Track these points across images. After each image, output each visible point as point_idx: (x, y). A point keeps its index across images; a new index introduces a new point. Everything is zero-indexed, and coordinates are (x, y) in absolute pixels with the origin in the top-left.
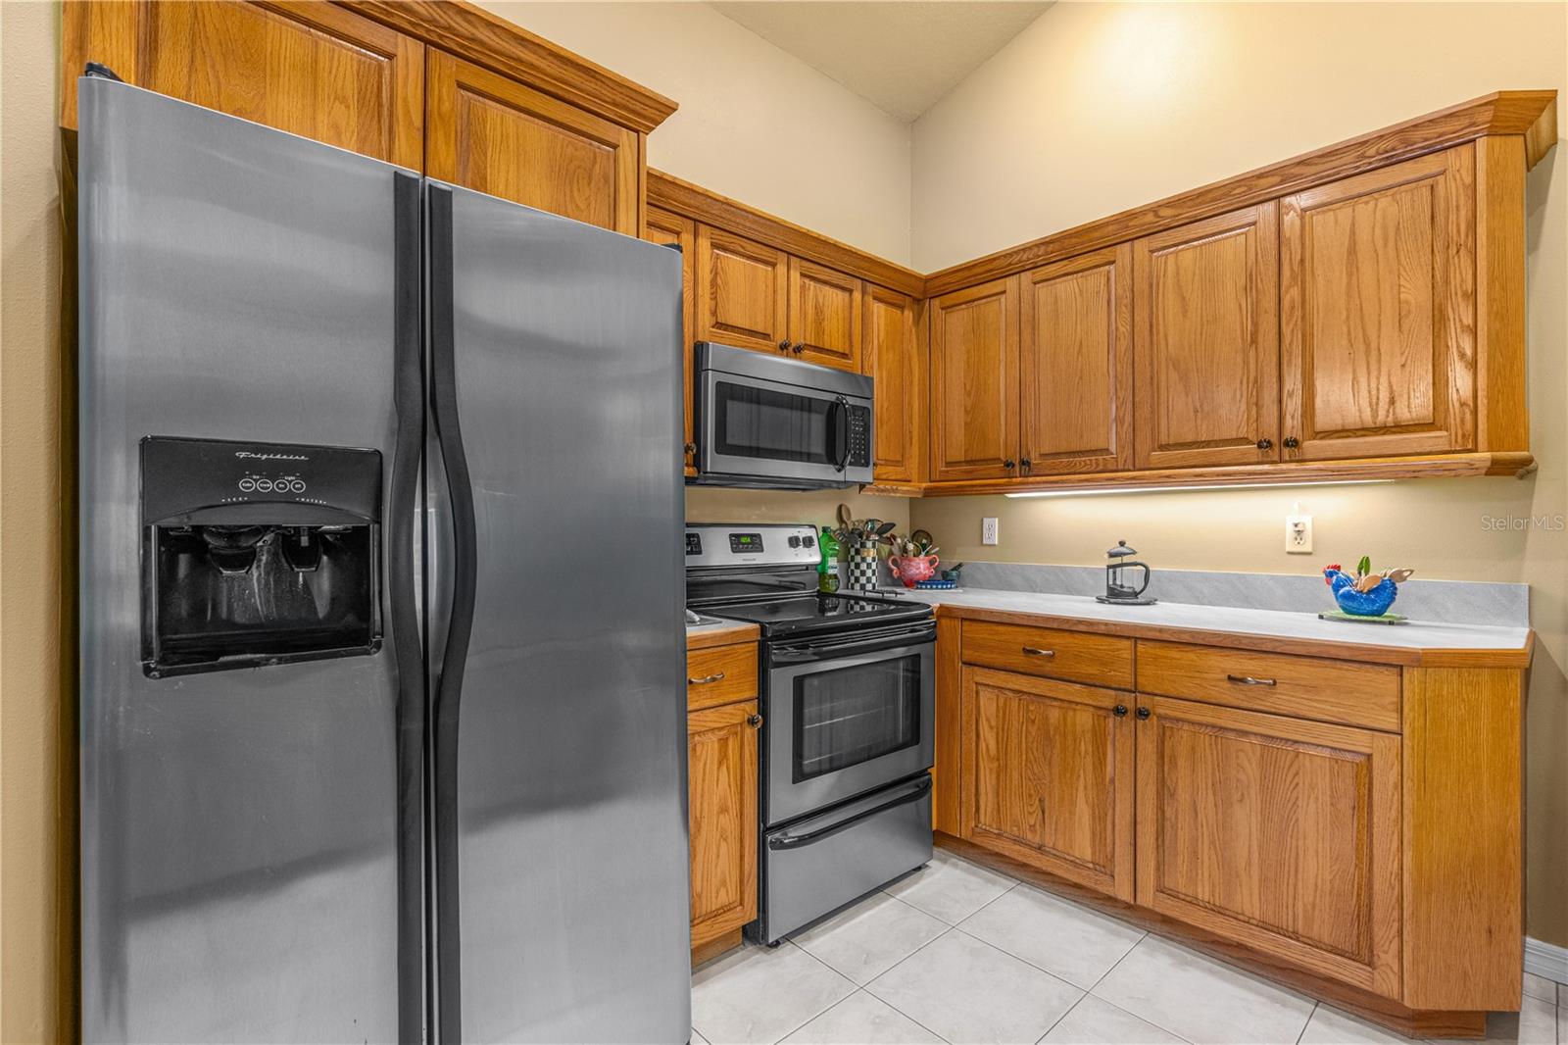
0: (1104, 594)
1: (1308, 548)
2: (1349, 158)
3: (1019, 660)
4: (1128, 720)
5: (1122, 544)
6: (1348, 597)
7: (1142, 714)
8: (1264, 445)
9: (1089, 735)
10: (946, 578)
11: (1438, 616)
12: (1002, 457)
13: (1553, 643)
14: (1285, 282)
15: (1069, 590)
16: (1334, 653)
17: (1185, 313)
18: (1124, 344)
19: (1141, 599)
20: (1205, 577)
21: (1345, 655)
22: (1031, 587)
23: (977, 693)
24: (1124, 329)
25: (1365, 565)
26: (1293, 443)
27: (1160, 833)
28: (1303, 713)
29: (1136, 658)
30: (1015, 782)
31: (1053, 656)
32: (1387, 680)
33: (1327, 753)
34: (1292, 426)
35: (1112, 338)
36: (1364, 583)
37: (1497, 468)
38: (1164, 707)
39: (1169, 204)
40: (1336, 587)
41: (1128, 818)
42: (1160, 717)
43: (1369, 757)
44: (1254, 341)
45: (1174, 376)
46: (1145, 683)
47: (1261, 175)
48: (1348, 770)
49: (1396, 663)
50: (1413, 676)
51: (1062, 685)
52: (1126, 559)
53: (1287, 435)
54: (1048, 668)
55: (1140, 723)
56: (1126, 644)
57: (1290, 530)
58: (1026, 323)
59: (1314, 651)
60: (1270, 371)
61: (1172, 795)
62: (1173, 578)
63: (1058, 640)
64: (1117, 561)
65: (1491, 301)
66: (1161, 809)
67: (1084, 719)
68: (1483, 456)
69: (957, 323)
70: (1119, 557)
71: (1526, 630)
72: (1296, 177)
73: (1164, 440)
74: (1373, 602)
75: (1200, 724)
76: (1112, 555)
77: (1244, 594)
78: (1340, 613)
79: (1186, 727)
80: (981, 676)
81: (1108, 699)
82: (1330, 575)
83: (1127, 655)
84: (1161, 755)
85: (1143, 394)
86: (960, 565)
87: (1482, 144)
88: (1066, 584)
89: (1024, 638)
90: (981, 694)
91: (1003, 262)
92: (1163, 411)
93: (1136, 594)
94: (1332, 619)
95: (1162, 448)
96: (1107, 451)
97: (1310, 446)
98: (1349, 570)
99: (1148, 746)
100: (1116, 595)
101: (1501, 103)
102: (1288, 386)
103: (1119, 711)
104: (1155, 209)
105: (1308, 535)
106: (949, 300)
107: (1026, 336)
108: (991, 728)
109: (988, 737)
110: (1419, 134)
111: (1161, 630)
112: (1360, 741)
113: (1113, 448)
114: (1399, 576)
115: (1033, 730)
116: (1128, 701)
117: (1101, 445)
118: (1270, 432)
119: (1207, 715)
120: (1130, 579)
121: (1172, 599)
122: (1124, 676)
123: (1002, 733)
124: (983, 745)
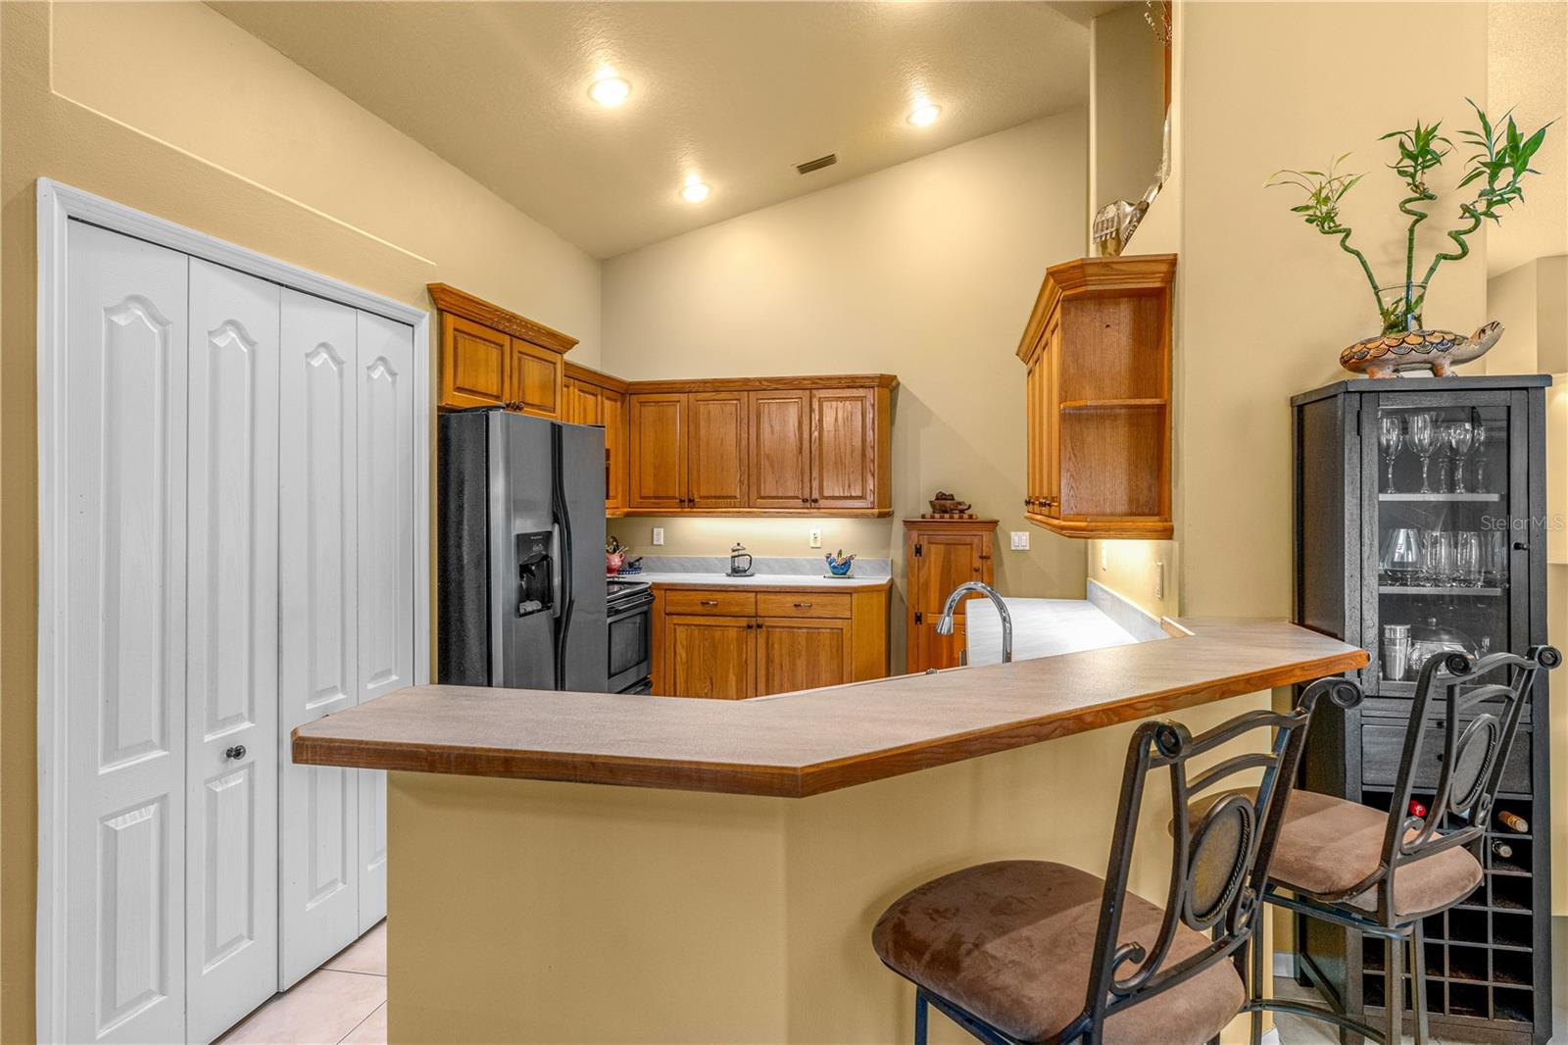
0: (729, 571)
1: (819, 545)
2: (836, 382)
3: (699, 609)
4: (753, 631)
5: (739, 544)
6: (834, 567)
7: (759, 626)
8: (805, 501)
9: (735, 642)
10: (632, 567)
11: (865, 574)
12: (677, 495)
13: (899, 583)
14: (813, 429)
15: (707, 570)
16: (831, 590)
17: (772, 432)
18: (744, 443)
19: (747, 573)
20: (777, 561)
21: (835, 591)
22: (685, 570)
23: (675, 630)
24: (745, 436)
25: (840, 553)
26: (816, 501)
27: (767, 680)
28: (822, 616)
29: (756, 602)
30: (697, 672)
31: (716, 605)
32: (847, 598)
33: (828, 630)
34: (816, 495)
35: (738, 442)
36: (840, 561)
37: (881, 515)
38: (768, 622)
39: (767, 380)
40: (830, 563)
41: (754, 676)
42: (768, 627)
43: (842, 629)
44: (801, 452)
45: (767, 463)
46: (761, 612)
47: (804, 379)
48: (835, 635)
49: (849, 592)
50: (855, 596)
51: (721, 619)
52: (741, 552)
53: (814, 497)
54: (715, 611)
55: (758, 630)
56: (753, 595)
57: (812, 537)
58: (691, 420)
59: (824, 590)
60: (807, 467)
61: (772, 662)
62: (761, 561)
63: (719, 596)
64: (736, 553)
65: (878, 451)
66: (767, 669)
67: (732, 633)
68: (876, 511)
69: (649, 412)
70: (737, 552)
71: (889, 577)
72: (816, 383)
73: (763, 494)
74: (842, 569)
75: (784, 627)
76: (734, 551)
77: (793, 567)
78: (831, 575)
79: (778, 630)
80: (676, 619)
81: (744, 622)
82: (828, 558)
83: (753, 600)
84: (767, 643)
85: (754, 471)
86: (641, 558)
87: (876, 389)
88: (705, 567)
89: (701, 597)
90: (677, 630)
91: (679, 386)
92: (762, 480)
93: (745, 571)
94: (829, 577)
95: (762, 498)
96: (735, 497)
97: (822, 503)
98: (834, 556)
99: (761, 642)
100: (736, 571)
101: (882, 377)
102: (813, 476)
103: (749, 627)
104: (760, 380)
105: (819, 538)
106: (643, 398)
107: (692, 428)
108: (683, 647)
109: (681, 652)
110: (858, 380)
111: (768, 587)
112: (839, 624)
113: (738, 496)
114: (851, 557)
115: (707, 644)
116: (753, 622)
117: (733, 494)
118: (807, 496)
119: (786, 622)
120: (742, 563)
121: (760, 572)
122: (751, 610)
123: (689, 649)
124: (679, 658)
